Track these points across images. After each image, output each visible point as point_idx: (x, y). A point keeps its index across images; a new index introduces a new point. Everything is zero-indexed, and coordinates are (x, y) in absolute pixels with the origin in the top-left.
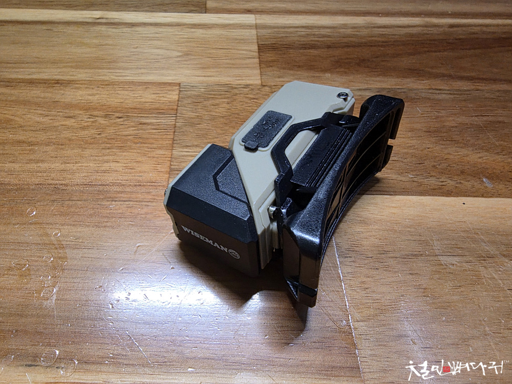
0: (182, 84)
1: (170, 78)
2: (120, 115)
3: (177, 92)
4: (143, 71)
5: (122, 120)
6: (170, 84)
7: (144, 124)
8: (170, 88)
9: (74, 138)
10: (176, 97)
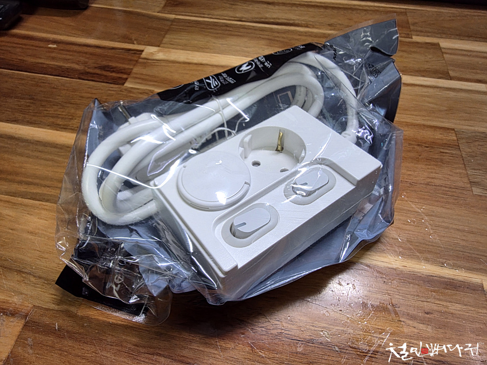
0: (455, 130)
1: (446, 125)
2: (427, 146)
3: (454, 135)
4: (427, 118)
5: (428, 148)
6: (448, 129)
7: (443, 153)
8: (448, 131)
9: (406, 156)
10: (455, 138)
